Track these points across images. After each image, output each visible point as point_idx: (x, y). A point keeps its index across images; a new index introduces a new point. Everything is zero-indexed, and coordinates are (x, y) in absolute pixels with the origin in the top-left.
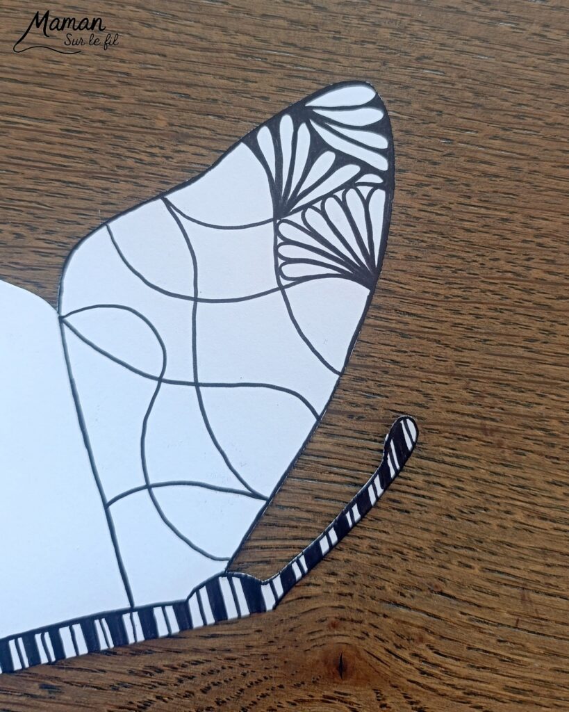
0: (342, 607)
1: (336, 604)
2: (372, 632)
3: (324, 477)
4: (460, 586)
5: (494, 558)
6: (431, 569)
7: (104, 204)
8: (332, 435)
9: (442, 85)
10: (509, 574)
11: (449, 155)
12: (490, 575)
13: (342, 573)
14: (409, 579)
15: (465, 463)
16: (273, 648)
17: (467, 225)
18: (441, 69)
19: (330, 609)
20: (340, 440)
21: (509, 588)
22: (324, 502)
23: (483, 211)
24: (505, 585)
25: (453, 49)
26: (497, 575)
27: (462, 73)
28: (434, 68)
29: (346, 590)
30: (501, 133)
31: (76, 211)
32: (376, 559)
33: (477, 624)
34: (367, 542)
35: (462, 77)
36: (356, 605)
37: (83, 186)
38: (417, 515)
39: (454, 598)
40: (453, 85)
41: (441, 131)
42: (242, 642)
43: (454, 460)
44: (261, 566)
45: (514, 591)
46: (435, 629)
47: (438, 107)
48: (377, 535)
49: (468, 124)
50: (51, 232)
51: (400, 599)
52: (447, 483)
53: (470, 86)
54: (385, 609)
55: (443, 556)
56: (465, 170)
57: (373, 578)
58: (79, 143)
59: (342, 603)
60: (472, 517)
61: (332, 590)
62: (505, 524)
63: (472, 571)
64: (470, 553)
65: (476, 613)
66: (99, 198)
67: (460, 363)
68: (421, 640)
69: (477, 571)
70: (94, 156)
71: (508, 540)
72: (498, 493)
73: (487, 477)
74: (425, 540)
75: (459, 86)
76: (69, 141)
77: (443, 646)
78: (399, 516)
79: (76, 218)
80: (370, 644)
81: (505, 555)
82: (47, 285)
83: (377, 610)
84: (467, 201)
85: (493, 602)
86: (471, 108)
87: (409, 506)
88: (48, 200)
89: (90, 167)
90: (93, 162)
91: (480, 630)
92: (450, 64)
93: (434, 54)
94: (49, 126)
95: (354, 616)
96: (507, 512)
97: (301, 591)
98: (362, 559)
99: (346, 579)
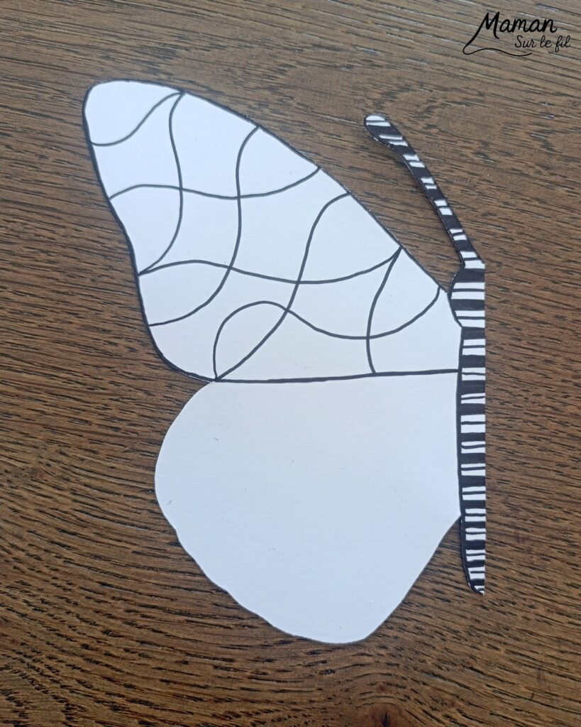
0: (390, 675)
1: (385, 672)
2: (413, 696)
4: (488, 663)
5: (517, 643)
6: (465, 649)
9: (503, 239)
10: (528, 657)
11: (504, 302)
12: (513, 657)
13: (391, 647)
14: (446, 655)
15: (500, 564)
16: (331, 704)
17: (516, 364)
18: (503, 225)
19: (380, 676)
21: (528, 668)
23: (530, 352)
24: (525, 665)
25: (515, 208)
26: (518, 657)
27: (521, 230)
28: (497, 223)
29: (393, 661)
32: (419, 637)
34: (413, 624)
35: (521, 233)
36: (401, 674)
38: (456, 604)
39: (482, 673)
40: (513, 240)
41: (499, 280)
42: (305, 698)
43: (490, 561)
45: (532, 670)
46: (465, 697)
47: (498, 259)
48: (422, 618)
49: (524, 276)
51: (437, 671)
53: (527, 242)
54: (425, 678)
55: (475, 639)
56: (518, 316)
57: (417, 653)
59: (389, 672)
60: (502, 609)
61: (383, 660)
62: (529, 616)
63: (498, 652)
64: (498, 638)
65: (499, 686)
67: (501, 481)
68: (453, 705)
69: (502, 653)
71: (530, 629)
72: (525, 590)
73: (516, 577)
74: (461, 625)
75: (518, 241)
77: (470, 711)
78: (441, 604)
80: (410, 705)
81: (527, 641)
82: (155, 394)
83: (418, 678)
84: (518, 343)
85: (513, 678)
86: (527, 261)
87: (449, 596)
91: (502, 700)
92: (511, 221)
93: (498, 211)
95: (398, 682)
96: (531, 607)
97: (357, 660)
98: (409, 637)
99: (394, 652)
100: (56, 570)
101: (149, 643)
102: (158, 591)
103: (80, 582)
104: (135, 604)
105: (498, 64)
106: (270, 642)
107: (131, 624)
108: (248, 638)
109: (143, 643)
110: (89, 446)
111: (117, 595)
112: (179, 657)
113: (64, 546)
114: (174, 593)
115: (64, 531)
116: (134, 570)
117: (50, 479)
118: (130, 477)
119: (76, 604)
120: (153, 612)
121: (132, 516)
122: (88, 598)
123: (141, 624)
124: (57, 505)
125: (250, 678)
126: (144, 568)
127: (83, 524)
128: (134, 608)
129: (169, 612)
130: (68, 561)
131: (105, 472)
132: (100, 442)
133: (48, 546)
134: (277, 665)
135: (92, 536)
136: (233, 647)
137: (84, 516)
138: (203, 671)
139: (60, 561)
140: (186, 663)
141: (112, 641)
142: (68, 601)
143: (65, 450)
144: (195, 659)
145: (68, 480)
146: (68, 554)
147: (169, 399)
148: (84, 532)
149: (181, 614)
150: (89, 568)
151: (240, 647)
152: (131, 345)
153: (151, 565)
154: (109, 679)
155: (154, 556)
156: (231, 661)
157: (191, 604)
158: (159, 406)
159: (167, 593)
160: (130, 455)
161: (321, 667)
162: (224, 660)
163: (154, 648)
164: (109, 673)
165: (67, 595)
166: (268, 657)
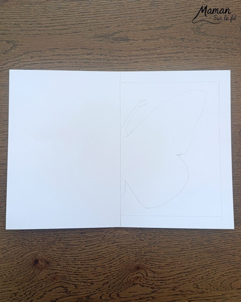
1: (135, 258)
2: (142, 261)
3: (128, 238)
4: (154, 250)
5: (159, 244)
6: (149, 249)
8: (128, 231)
10: (162, 246)
13: (135, 253)
14: (146, 251)
16: (126, 268)
21: (162, 249)
22: (129, 242)
26: (160, 247)
29: (136, 255)
32: (139, 249)
33: (158, 256)
34: (137, 247)
36: (138, 257)
38: (145, 240)
39: (154, 252)
42: (121, 268)
43: (149, 230)
44: (121, 255)
46: (152, 258)
48: (139, 245)
51: (145, 255)
52: (148, 234)
54: (143, 257)
55: (150, 246)
57: (140, 252)
60: (154, 239)
61: (134, 256)
62: (160, 238)
64: (155, 244)
65: (158, 254)
68: (150, 260)
69: (156, 247)
71: (160, 241)
72: (157, 234)
74: (147, 244)
77: (153, 260)
78: (142, 242)
80: (142, 263)
83: (142, 257)
85: (160, 251)
87: (143, 239)
91: (159, 256)
95: (138, 259)
96: (159, 236)
97: (129, 257)
98: (137, 250)
99: (135, 254)
100: (64, 259)
101: (87, 267)
102: (86, 257)
103: (70, 260)
106: (111, 259)
107: (82, 265)
108: (106, 260)
109: (86, 268)
110: (63, 233)
111: (78, 260)
112: (94, 268)
113: (64, 254)
114: (89, 256)
115: (63, 251)
116: (80, 254)
117: (57, 242)
118: (73, 236)
119: (70, 265)
120: (86, 261)
121: (76, 244)
122: (72, 263)
123: (84, 264)
124: (60, 246)
125: (109, 268)
126: (81, 253)
127: (66, 248)
128: (82, 262)
129: (89, 260)
130: (66, 257)
131: (68, 237)
132: (65, 231)
133: (61, 255)
134: (114, 263)
135: (69, 250)
136: (104, 263)
137: (66, 247)
138: (99, 269)
139: (64, 257)
140: (96, 269)
141: (80, 269)
142: (69, 265)
143: (58, 235)
144: (97, 268)
145: (61, 241)
146: (65, 255)
148: (67, 250)
149: (92, 260)
150: (71, 257)
151: (105, 262)
153: (83, 252)
154: (82, 277)
155: (83, 250)
156: (104, 266)
157: (93, 257)
159: (87, 256)
161: (122, 261)
162: (103, 266)
163: (89, 268)
164: (81, 276)
165: (68, 263)
166: (111, 262)
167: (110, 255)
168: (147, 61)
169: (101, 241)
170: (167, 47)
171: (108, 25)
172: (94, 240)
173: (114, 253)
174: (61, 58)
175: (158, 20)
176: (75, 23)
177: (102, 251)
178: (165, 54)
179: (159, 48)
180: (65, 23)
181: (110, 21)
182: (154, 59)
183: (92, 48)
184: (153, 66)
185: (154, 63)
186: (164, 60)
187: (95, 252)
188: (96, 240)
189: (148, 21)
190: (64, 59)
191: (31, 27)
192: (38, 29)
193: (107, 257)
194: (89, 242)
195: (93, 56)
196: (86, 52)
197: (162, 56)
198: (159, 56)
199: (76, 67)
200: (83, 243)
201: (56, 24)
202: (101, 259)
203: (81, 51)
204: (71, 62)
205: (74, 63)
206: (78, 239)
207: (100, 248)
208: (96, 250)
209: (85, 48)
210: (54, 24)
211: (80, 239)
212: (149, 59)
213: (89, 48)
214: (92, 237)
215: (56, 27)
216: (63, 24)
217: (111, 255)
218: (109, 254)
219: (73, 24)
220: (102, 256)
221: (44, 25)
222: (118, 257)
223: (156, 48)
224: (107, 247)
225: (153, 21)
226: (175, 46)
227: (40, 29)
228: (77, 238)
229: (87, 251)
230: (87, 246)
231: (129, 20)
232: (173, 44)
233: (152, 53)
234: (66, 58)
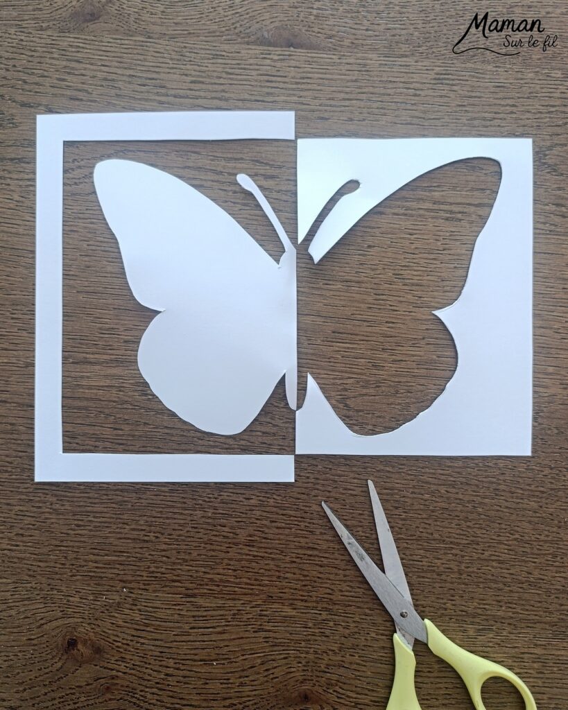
0: (305, 675)
1: (302, 674)
2: (317, 684)
3: (293, 625)
4: (351, 663)
5: (364, 652)
6: (339, 658)
7: (192, 521)
8: (295, 609)
10: (369, 658)
11: (336, 487)
12: (362, 659)
14: (330, 662)
15: (350, 616)
16: (279, 693)
17: (345, 517)
19: (300, 676)
20: (299, 611)
21: (370, 663)
22: (294, 635)
23: (351, 511)
24: (368, 662)
26: (365, 658)
29: (306, 668)
30: (357, 476)
31: (180, 525)
32: (316, 656)
33: (358, 678)
34: (312, 650)
36: (310, 674)
37: (182, 514)
38: (332, 637)
39: (349, 668)
41: (331, 477)
42: (266, 692)
43: (345, 615)
44: (271, 662)
45: (372, 664)
46: (342, 681)
47: (330, 467)
48: (316, 646)
49: (343, 473)
50: (170, 535)
51: (327, 670)
52: (343, 624)
54: (322, 674)
55: (343, 653)
56: (343, 494)
57: (316, 663)
58: (178, 495)
60: (354, 637)
61: (300, 669)
62: (368, 638)
64: (354, 651)
65: (358, 673)
66: (189, 518)
67: (345, 576)
68: (337, 685)
69: (357, 657)
70: (185, 500)
71: (369, 644)
72: (363, 626)
73: (359, 620)
74: (335, 647)
76: (173, 495)
77: (345, 687)
78: (324, 638)
79: (180, 528)
80: (317, 688)
81: (368, 650)
83: (318, 675)
84: (345, 507)
85: (364, 669)
87: (328, 634)
88: (168, 521)
89: (183, 505)
90: (185, 503)
91: (360, 680)
94: (163, 489)
95: (309, 678)
96: (368, 634)
97: (288, 670)
98: (311, 656)
99: (305, 664)
100: (138, 649)
101: (188, 677)
102: (188, 652)
103: (150, 653)
104: (178, 659)
105: (317, 367)
106: (246, 668)
107: (178, 669)
108: (234, 668)
109: (184, 677)
110: (143, 587)
111: (169, 657)
112: (203, 681)
113: (139, 637)
114: (195, 651)
115: (138, 630)
116: (175, 643)
117: (127, 606)
118: (166, 599)
119: (150, 664)
120: (188, 662)
121: (170, 618)
122: (155, 660)
123: (183, 668)
124: (132, 618)
125: (239, 686)
126: (180, 642)
127: (147, 625)
128: (177, 661)
129: (195, 661)
130: (143, 644)
131: (154, 598)
132: (148, 584)
133: (132, 638)
134: (250, 678)
135: (152, 630)
136: (228, 673)
137: (146, 621)
138: (215, 686)
139: (139, 645)
140: (207, 683)
141: (170, 678)
142: (146, 663)
143: (132, 591)
144: (211, 681)
145: (136, 605)
146: (142, 641)
147: (179, 559)
148: (148, 629)
149: (201, 661)
150: (153, 645)
151: (231, 672)
152: (156, 535)
153: (183, 640)
154: (172, 697)
155: (184, 635)
156: (228, 679)
157: (206, 656)
158: (174, 563)
159: (192, 652)
160: (165, 589)
161: (272, 676)
162: (225, 679)
163: (191, 679)
164: (171, 694)
165: (145, 660)
166: (246, 675)
167: (244, 658)
168: (406, 215)
169: (229, 622)
170: (458, 189)
171: (326, 115)
172: (214, 618)
173: (256, 655)
174: (202, 178)
175: (448, 121)
176: (247, 96)
177: (228, 646)
178: (451, 204)
179: (438, 186)
180: (223, 94)
181: (331, 106)
182: (422, 212)
183: (279, 164)
184: (416, 227)
185: (422, 221)
186: (447, 219)
187: (213, 645)
188: (218, 618)
189: (424, 118)
190: (209, 180)
191: (142, 92)
192: (157, 98)
193: (237, 660)
194: (201, 619)
195: (277, 184)
196: (262, 172)
197: (442, 207)
198: (436, 207)
199: (234, 203)
200: (186, 619)
201: (202, 94)
202: (223, 662)
203: (252, 167)
204: (225, 190)
205: (230, 194)
206: (177, 608)
207: (225, 636)
208: (214, 641)
209: (262, 163)
210: (197, 93)
211: (182, 610)
212: (412, 210)
213: (271, 163)
214: (209, 609)
215: (200, 100)
216: (219, 95)
217: (247, 656)
218: (243, 655)
219: (242, 98)
220: (227, 656)
221: (173, 92)
222: (262, 664)
223: (431, 186)
224: (242, 638)
225: (434, 119)
226: (478, 189)
227: (163, 99)
228: (175, 605)
229: (192, 640)
230: (194, 628)
231: (378, 108)
232: (473, 183)
233: (420, 197)
234: (212, 178)
